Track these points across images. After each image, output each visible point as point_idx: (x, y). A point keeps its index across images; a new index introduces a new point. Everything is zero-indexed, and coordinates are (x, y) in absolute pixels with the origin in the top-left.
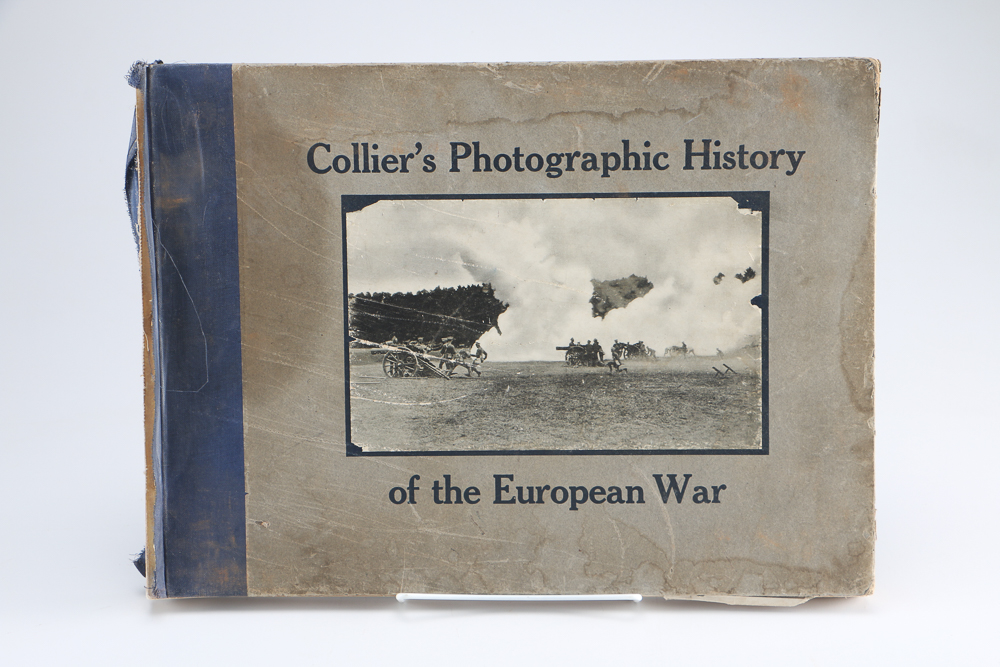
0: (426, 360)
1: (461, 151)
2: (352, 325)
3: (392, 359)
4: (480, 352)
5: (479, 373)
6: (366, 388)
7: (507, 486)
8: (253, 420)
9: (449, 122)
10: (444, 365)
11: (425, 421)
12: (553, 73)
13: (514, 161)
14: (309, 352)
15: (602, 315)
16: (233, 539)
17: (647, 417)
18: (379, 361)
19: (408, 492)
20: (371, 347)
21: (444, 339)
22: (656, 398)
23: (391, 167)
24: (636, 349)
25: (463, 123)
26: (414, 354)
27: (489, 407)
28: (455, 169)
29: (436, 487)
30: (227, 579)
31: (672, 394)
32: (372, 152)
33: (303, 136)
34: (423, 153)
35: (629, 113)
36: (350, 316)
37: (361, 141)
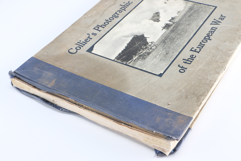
0: (145, 52)
1: (97, 28)
2: (122, 62)
3: (139, 58)
4: (152, 43)
5: (157, 45)
6: (143, 66)
7: (195, 49)
8: (132, 93)
9: (88, 27)
10: (149, 50)
11: (163, 58)
12: (94, 8)
13: (108, 22)
14: (122, 73)
15: (159, 21)
16: (169, 114)
17: (193, 21)
18: (138, 61)
19: (182, 68)
20: (132, 61)
21: (142, 47)
22: (189, 19)
23: (88, 40)
24: (173, 19)
25: (90, 25)
26: (141, 54)
27: (169, 46)
28: (100, 31)
29: (185, 63)
30: (183, 121)
31: (189, 16)
32: (81, 42)
33: (64, 52)
34: (91, 34)
35: (114, 2)
36: (119, 62)
37: (76, 42)
